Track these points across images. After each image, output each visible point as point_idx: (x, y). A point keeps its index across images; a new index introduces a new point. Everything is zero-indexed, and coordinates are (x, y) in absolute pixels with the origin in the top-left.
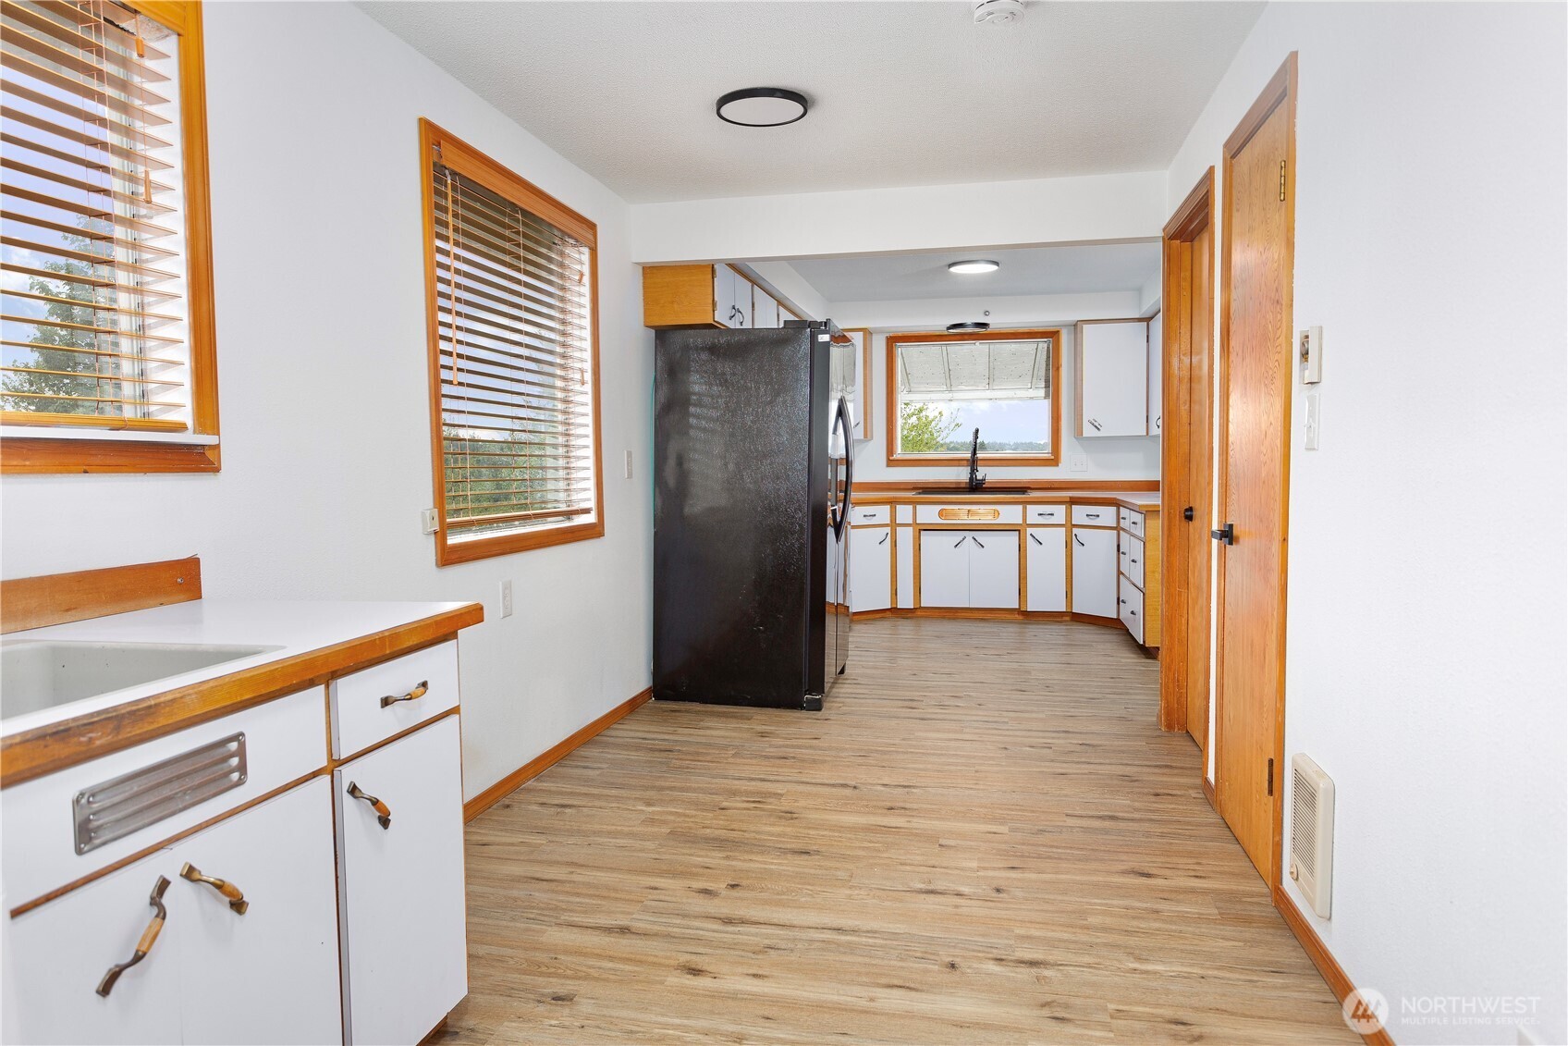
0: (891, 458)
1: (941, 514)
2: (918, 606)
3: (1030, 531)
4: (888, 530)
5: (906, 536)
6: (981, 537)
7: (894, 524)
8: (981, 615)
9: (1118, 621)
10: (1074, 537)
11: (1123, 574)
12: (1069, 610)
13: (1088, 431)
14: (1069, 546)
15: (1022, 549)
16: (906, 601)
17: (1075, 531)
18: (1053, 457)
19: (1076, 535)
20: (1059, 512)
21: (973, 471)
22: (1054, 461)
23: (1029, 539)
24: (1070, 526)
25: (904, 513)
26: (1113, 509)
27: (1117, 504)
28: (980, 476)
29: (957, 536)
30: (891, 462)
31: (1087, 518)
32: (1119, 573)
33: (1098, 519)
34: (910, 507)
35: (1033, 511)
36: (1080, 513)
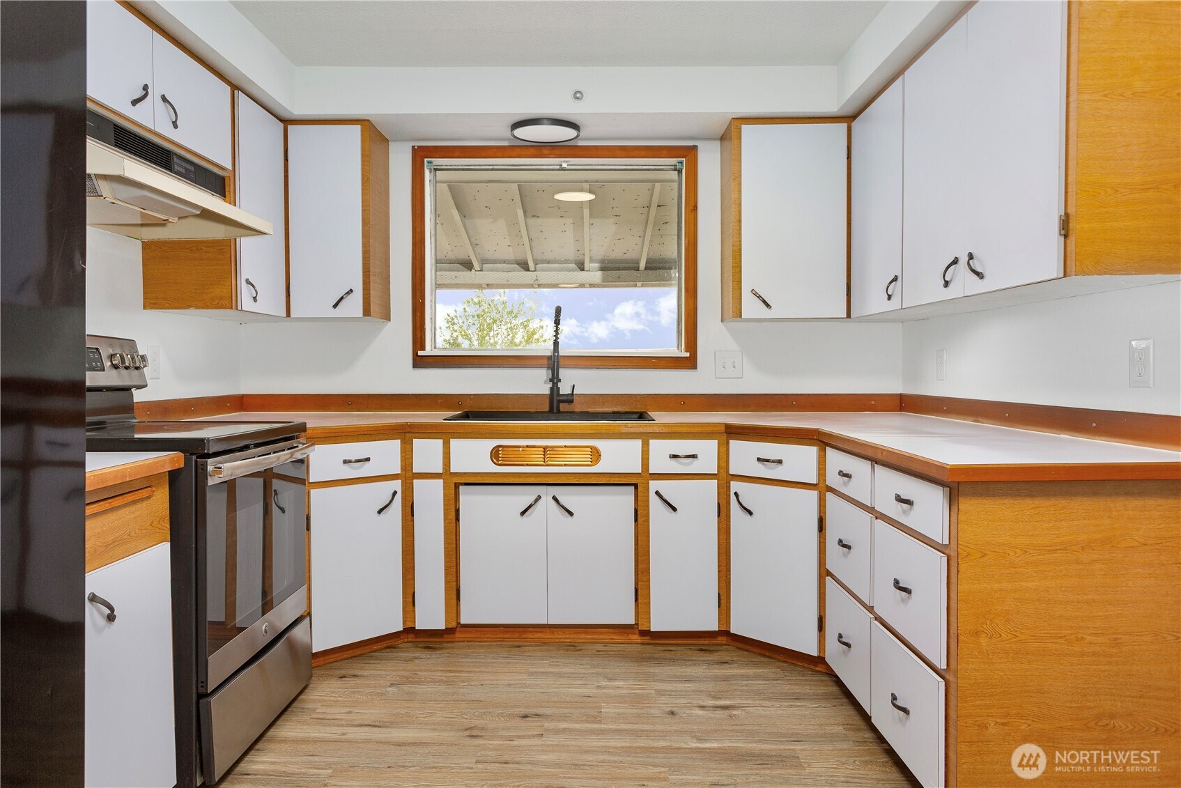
0: (420, 353)
1: (495, 454)
2: (454, 625)
3: (654, 485)
4: (397, 485)
5: (430, 496)
6: (569, 497)
7: (408, 476)
8: (569, 637)
9: (820, 660)
10: (733, 497)
11: (829, 574)
12: (724, 628)
13: (751, 308)
14: (723, 512)
15: (640, 517)
16: (431, 616)
17: (735, 486)
18: (687, 354)
19: (736, 494)
20: (707, 451)
21: (555, 380)
22: (689, 362)
23: (654, 501)
24: (724, 477)
25: (427, 453)
26: (812, 451)
27: (822, 441)
28: (565, 389)
29: (524, 496)
30: (420, 362)
31: (760, 465)
32: (824, 573)
33: (780, 467)
34: (438, 444)
35: (661, 450)
36: (744, 455)
